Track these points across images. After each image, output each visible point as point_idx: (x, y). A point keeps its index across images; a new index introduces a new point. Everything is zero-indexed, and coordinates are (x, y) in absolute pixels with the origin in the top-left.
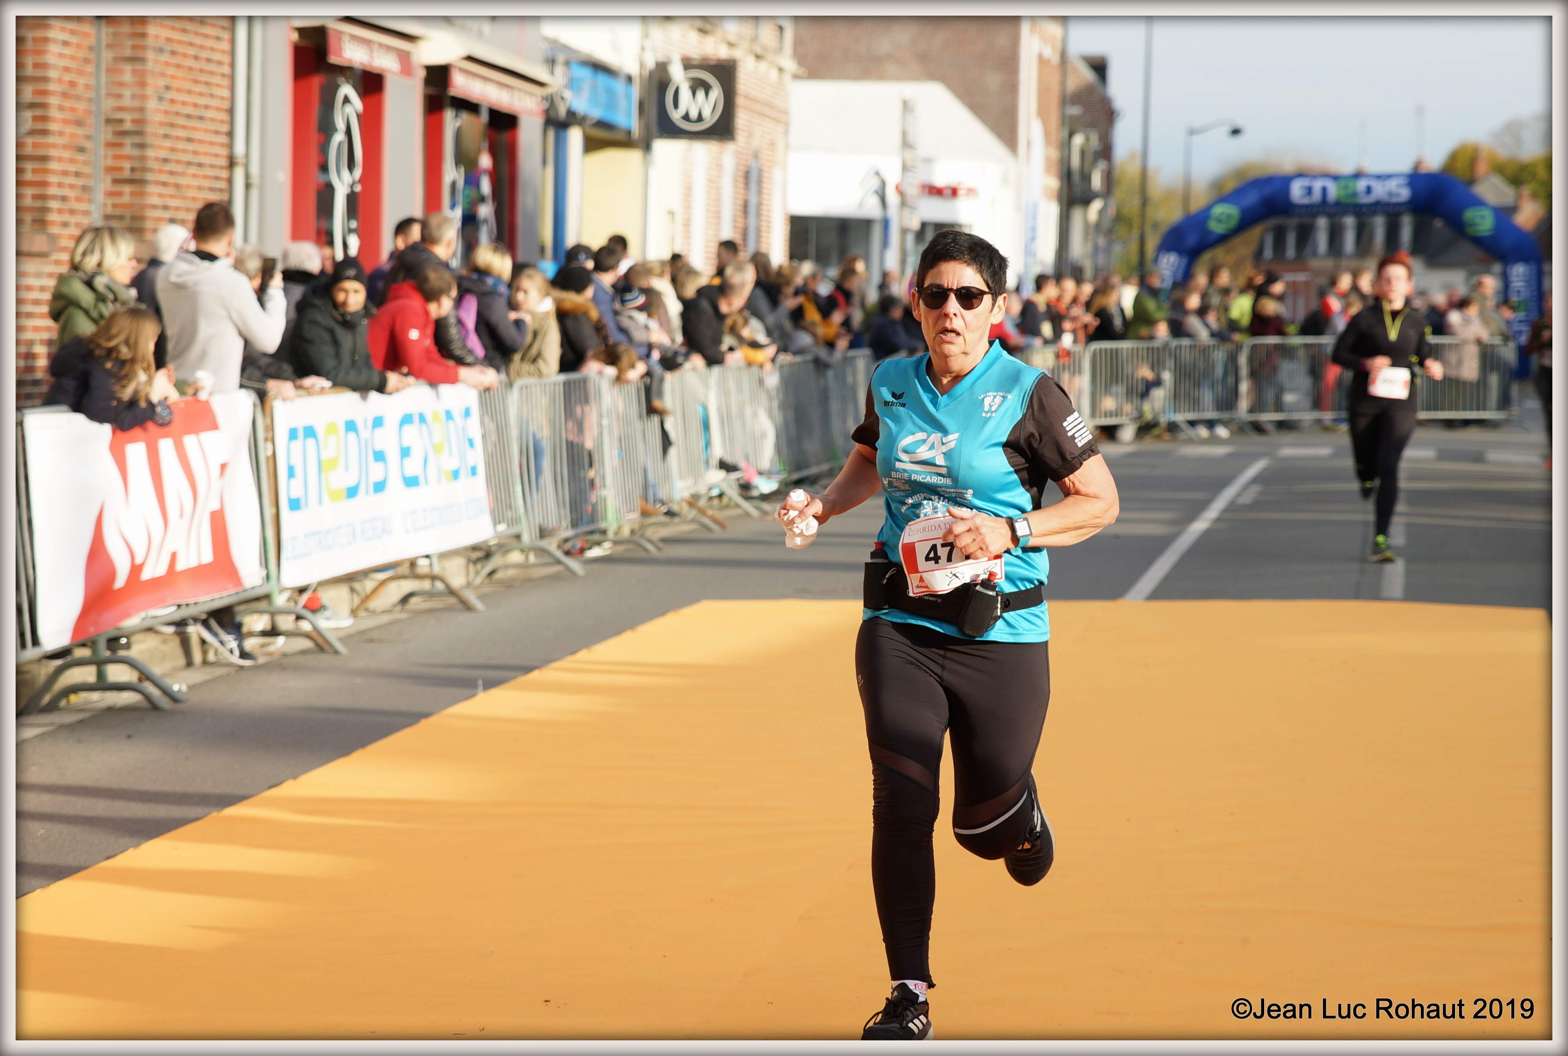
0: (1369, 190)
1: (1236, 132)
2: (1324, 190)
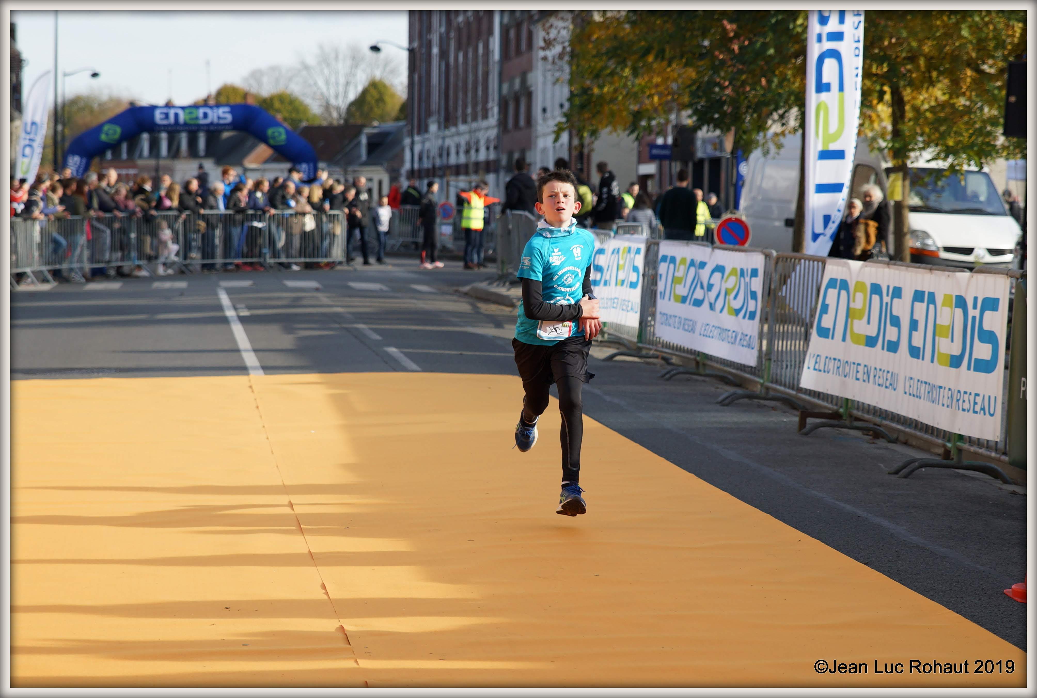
0: (205, 115)
1: (95, 75)
2: (176, 115)
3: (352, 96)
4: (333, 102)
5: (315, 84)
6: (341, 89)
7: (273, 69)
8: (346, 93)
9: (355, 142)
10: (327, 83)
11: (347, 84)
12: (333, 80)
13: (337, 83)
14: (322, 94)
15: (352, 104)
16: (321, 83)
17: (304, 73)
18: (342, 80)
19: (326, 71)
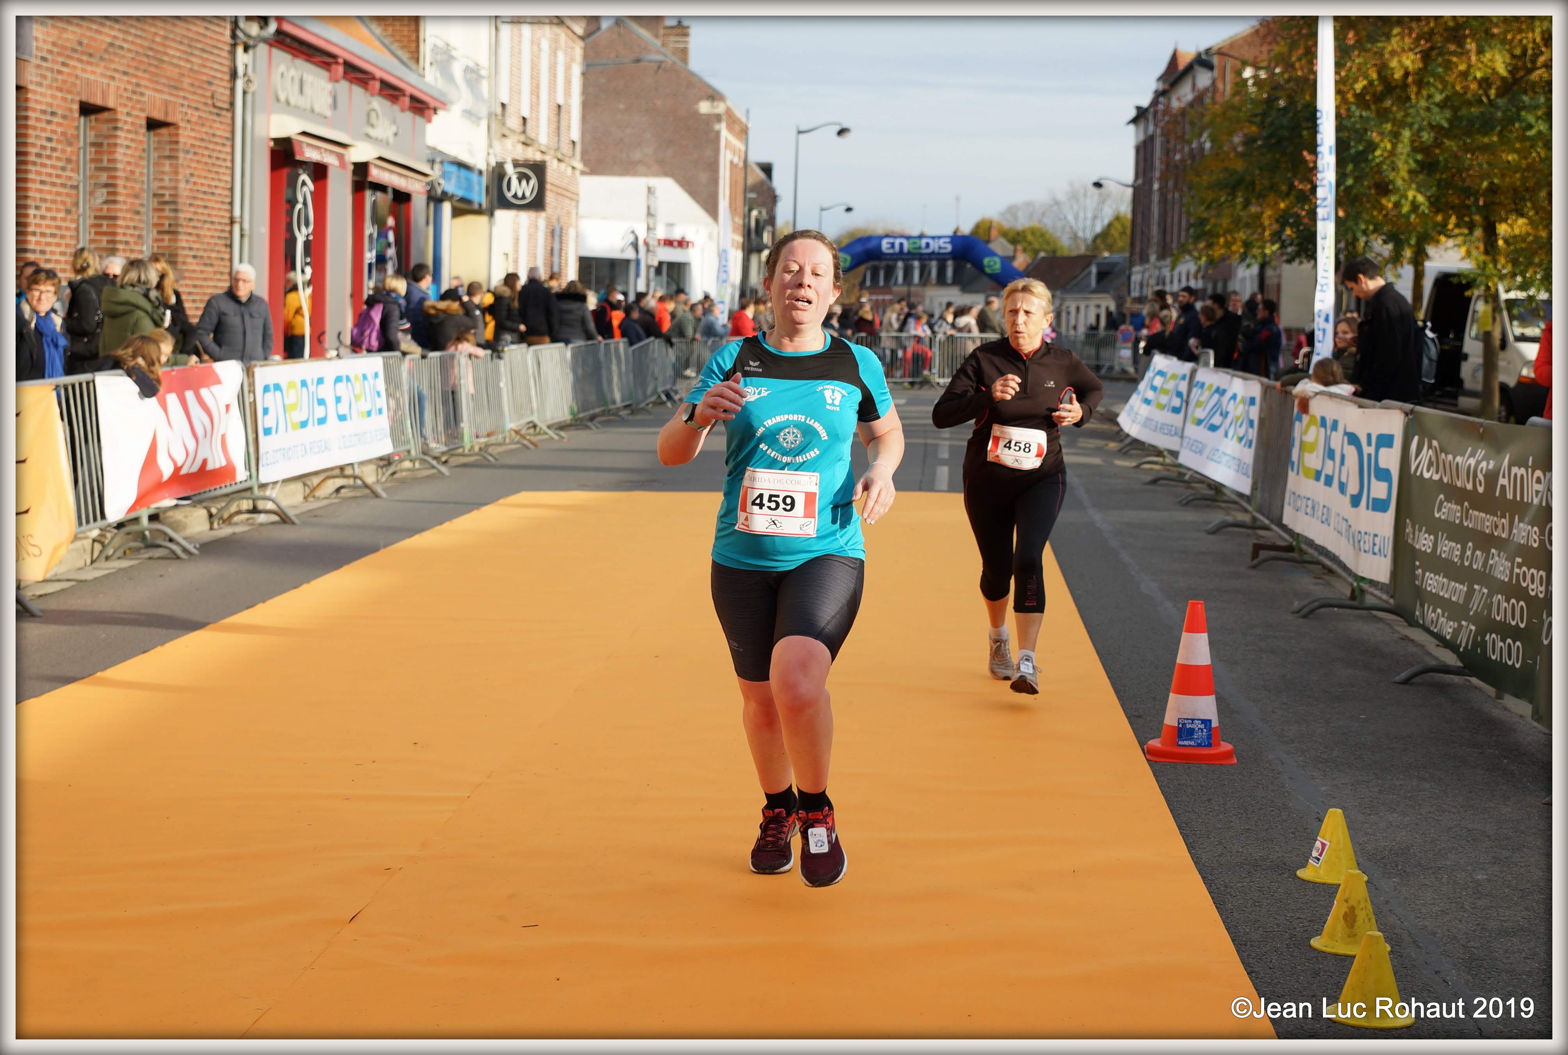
0: (928, 245)
1: (849, 210)
2: (901, 245)
3: (1098, 229)
4: (1080, 234)
5: (1065, 218)
6: (1089, 223)
7: (1028, 204)
8: (1093, 225)
9: (1087, 271)
10: (1076, 218)
11: (1095, 218)
12: (1081, 215)
13: (1085, 218)
14: (1071, 228)
15: (1096, 237)
16: (1070, 217)
17: (1055, 208)
18: (1090, 215)
19: (1075, 207)
